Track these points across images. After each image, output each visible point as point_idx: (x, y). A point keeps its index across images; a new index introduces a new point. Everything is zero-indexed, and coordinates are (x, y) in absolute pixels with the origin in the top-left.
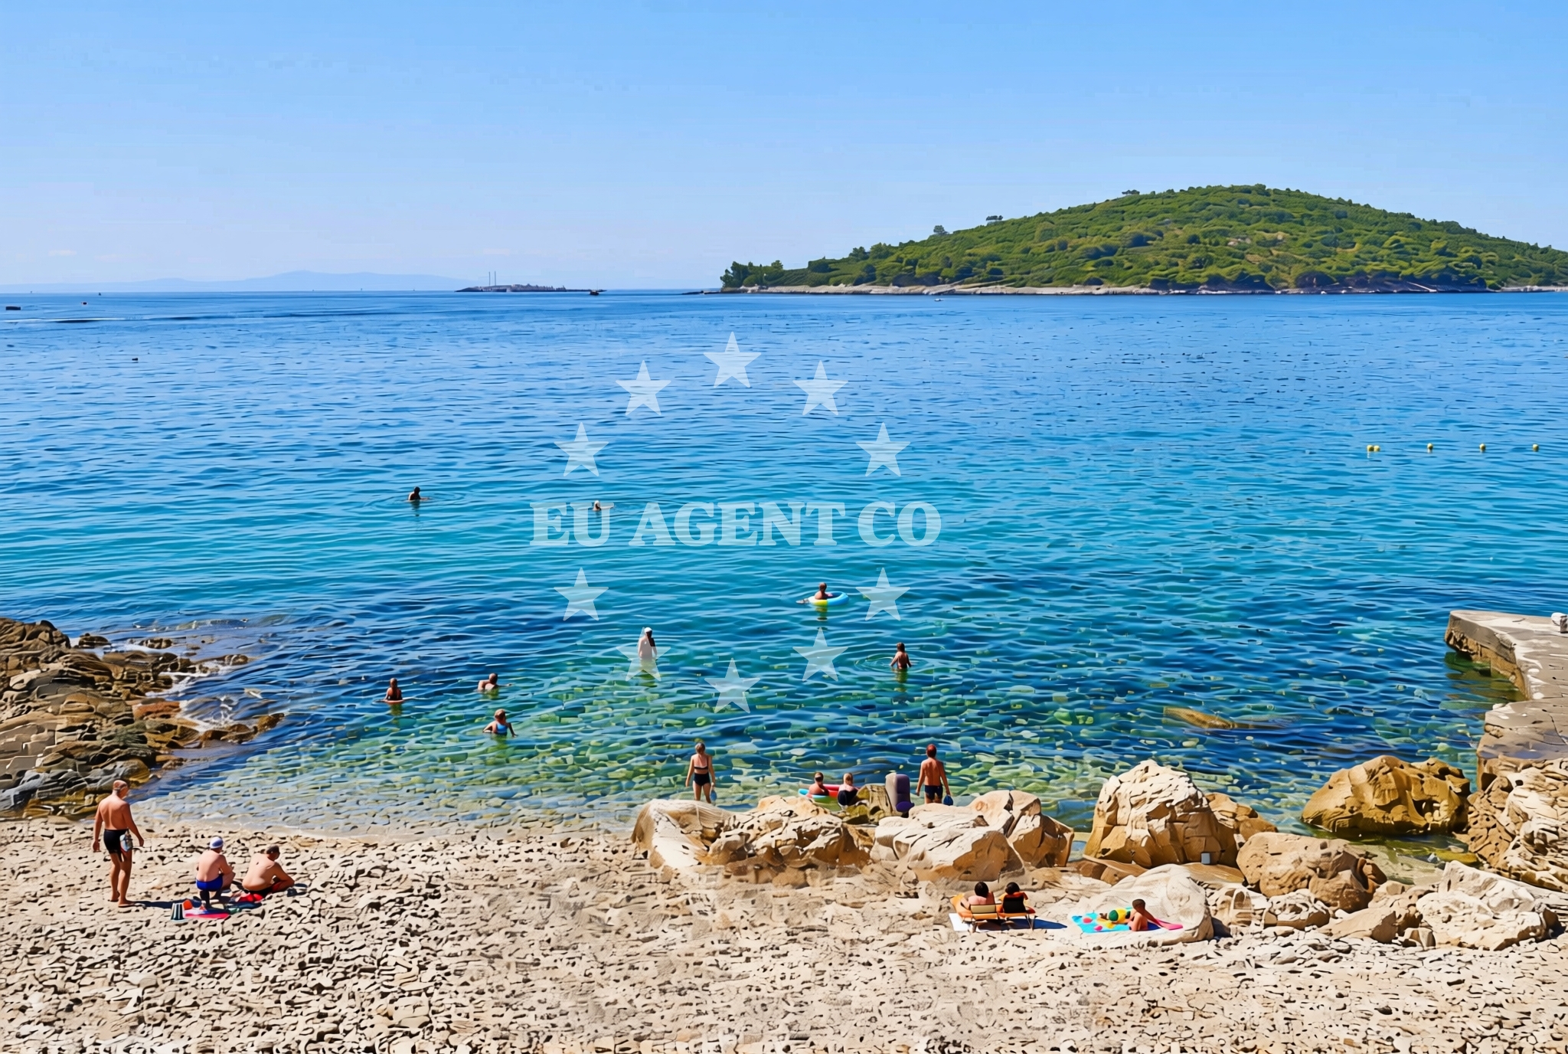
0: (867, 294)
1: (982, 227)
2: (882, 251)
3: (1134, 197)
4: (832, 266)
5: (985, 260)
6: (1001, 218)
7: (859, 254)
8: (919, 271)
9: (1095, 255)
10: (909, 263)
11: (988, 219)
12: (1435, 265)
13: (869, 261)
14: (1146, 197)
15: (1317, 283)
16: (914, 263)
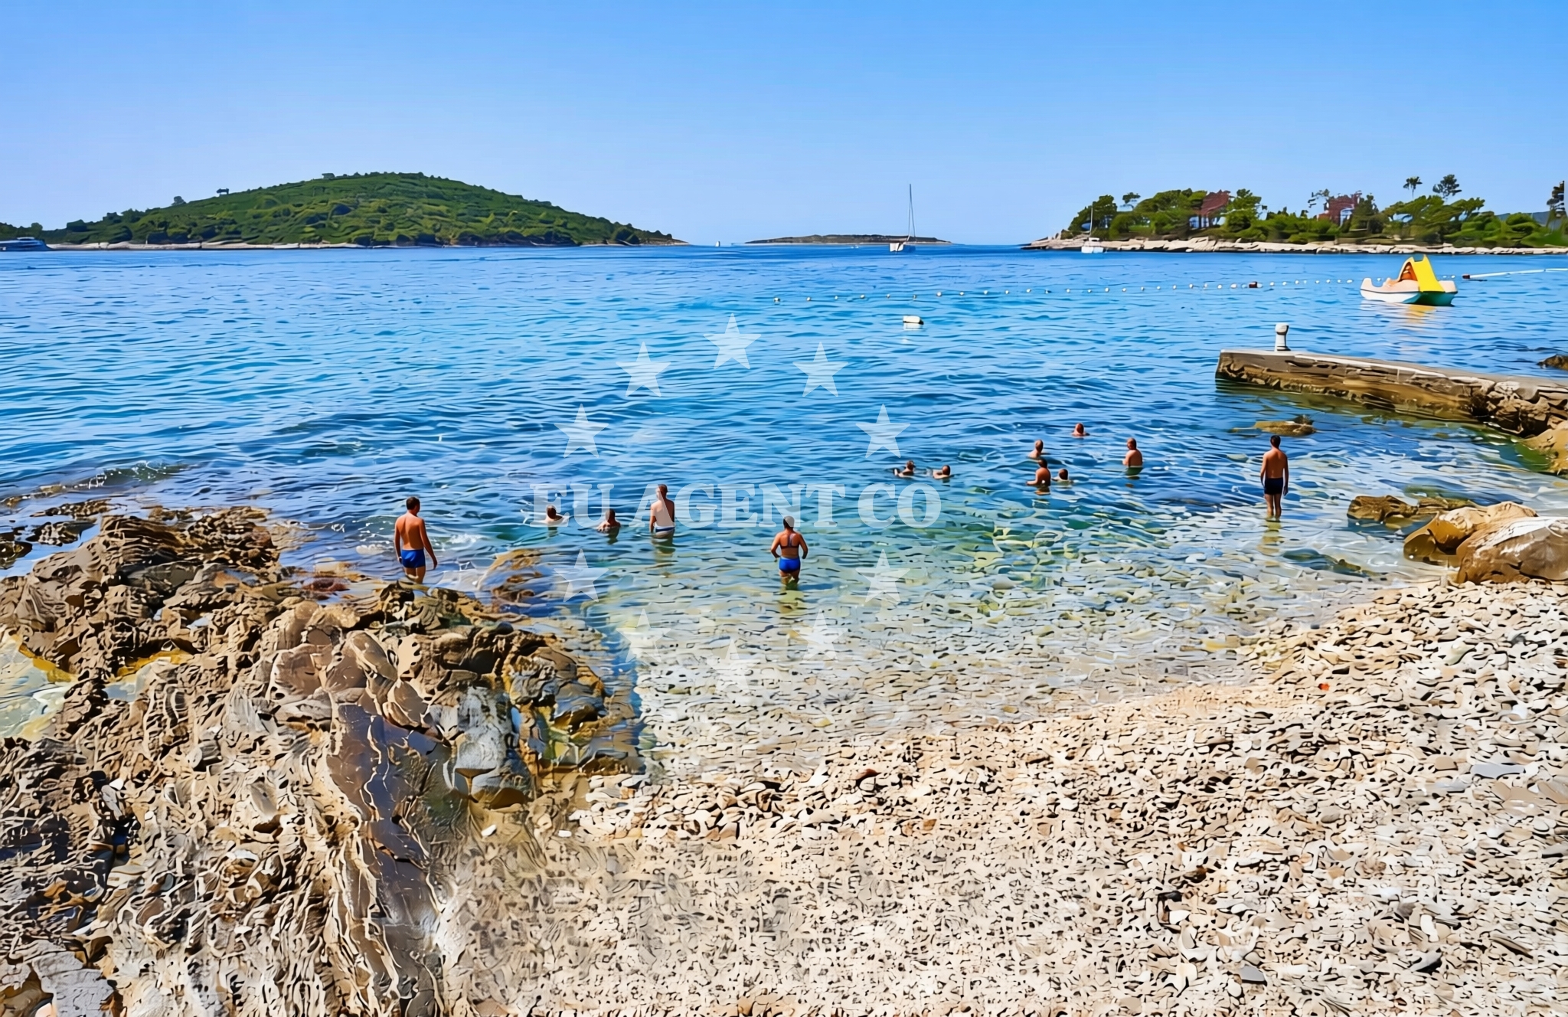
0: (126, 249)
1: (214, 198)
2: (133, 216)
3: (330, 177)
4: (89, 227)
5: (223, 222)
6: (227, 191)
7: (112, 218)
8: (170, 232)
9: (311, 220)
10: (161, 225)
11: (220, 191)
12: (542, 229)
13: (123, 223)
14: (339, 178)
15: (469, 240)
16: (164, 224)
